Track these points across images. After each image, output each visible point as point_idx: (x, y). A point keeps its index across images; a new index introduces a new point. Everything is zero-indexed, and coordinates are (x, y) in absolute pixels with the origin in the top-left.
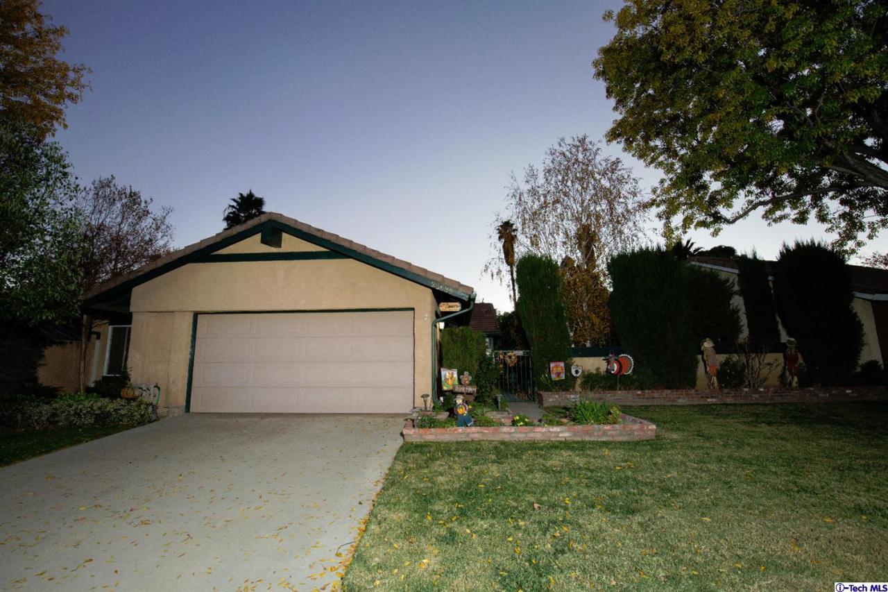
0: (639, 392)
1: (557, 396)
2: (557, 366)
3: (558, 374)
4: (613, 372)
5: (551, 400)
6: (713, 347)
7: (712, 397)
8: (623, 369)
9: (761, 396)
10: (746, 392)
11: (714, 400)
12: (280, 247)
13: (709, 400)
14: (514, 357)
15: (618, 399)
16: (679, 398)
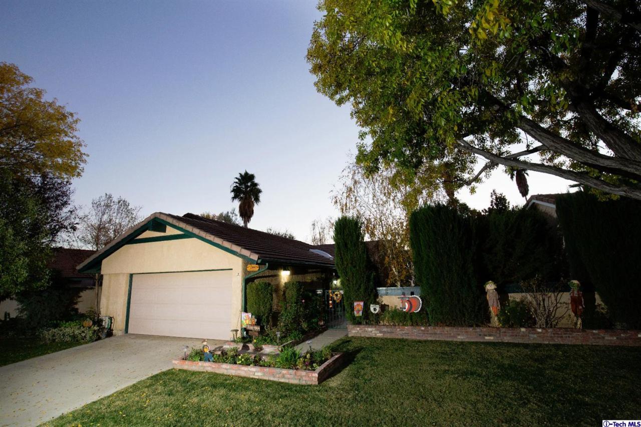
0: (423, 328)
1: (358, 329)
2: (358, 305)
3: (358, 311)
4: (404, 310)
5: (354, 332)
6: (495, 289)
7: (490, 335)
8: (413, 308)
9: (539, 337)
10: (523, 332)
11: (492, 338)
12: (165, 232)
13: (487, 338)
14: (339, 295)
15: (406, 333)
16: (459, 335)
